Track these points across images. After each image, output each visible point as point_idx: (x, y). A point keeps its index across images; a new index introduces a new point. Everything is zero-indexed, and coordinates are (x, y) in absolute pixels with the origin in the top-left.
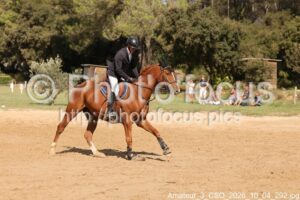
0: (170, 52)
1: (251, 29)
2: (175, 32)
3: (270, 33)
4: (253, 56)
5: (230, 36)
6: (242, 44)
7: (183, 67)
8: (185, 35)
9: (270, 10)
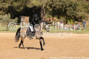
0: (51, 11)
1: (81, 3)
2: (53, 4)
3: (88, 4)
4: (81, 12)
5: (73, 5)
6: (77, 8)
7: (56, 16)
8: (56, 5)
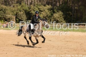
1: (9, 8)
3: (14, 9)
4: (9, 15)
9: (14, 3)
